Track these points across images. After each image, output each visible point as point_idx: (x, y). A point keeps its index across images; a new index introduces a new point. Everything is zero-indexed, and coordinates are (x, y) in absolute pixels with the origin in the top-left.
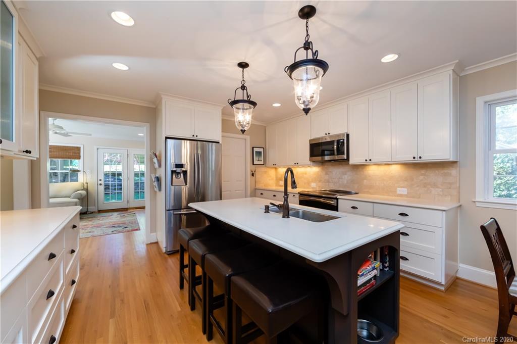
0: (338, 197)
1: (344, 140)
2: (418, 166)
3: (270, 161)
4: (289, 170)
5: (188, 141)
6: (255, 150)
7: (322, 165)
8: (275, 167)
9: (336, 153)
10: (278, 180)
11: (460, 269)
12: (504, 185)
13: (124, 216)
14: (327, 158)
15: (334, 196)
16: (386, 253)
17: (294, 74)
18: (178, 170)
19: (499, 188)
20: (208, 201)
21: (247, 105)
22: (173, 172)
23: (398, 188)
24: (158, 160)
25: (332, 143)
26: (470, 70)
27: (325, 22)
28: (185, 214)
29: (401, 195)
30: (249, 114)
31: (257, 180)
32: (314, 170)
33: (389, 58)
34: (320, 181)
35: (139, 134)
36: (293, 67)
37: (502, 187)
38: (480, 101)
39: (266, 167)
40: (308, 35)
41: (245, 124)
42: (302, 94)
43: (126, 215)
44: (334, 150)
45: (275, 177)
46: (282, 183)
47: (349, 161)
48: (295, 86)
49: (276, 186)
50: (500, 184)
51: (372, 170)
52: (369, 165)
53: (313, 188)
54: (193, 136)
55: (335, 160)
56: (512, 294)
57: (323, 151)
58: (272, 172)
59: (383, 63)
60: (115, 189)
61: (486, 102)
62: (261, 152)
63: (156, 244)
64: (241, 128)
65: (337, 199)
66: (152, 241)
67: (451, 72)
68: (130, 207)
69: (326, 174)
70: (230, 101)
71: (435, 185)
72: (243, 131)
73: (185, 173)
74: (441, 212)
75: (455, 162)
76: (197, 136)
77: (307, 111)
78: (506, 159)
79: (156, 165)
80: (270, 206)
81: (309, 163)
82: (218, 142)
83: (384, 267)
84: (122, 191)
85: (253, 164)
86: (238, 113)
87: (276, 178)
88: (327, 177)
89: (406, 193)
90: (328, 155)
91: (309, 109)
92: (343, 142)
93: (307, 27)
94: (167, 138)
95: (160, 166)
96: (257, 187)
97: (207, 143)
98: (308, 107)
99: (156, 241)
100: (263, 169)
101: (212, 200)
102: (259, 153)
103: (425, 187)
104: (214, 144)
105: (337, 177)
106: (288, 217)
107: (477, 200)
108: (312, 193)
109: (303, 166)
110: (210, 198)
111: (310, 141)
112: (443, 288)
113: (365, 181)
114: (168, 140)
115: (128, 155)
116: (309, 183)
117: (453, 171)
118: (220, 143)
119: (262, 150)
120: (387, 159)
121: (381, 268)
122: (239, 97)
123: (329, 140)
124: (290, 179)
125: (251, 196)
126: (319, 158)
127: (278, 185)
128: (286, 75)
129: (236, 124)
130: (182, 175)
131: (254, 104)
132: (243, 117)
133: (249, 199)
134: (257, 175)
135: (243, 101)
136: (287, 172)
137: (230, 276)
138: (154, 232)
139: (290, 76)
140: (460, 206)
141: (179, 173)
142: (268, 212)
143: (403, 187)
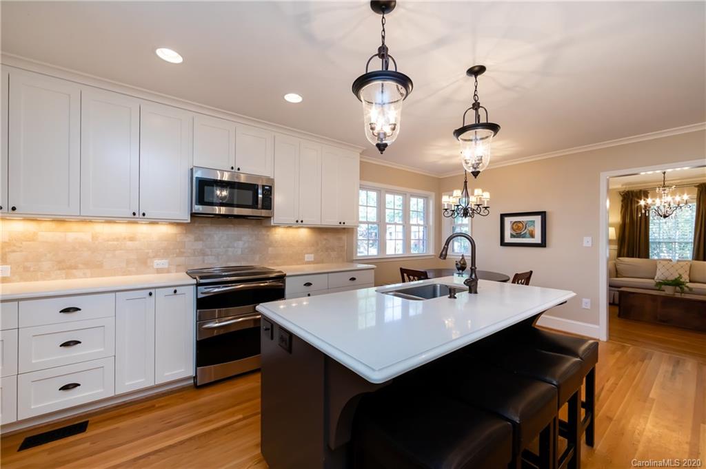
1: (271, 187)
9: (260, 206)
23: (306, 256)
29: (309, 263)
65: (285, 277)
67: (358, 155)
71: (333, 250)
75: (345, 229)
89: (313, 260)
92: (270, 191)
105: (223, 245)
113: (270, 249)
117: (343, 236)
120: (317, 221)
143: (311, 253)
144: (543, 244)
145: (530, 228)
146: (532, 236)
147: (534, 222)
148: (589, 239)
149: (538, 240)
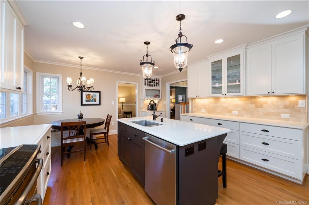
144: (99, 104)
145: (95, 98)
146: (95, 101)
147: (96, 95)
148: (114, 102)
149: (97, 102)
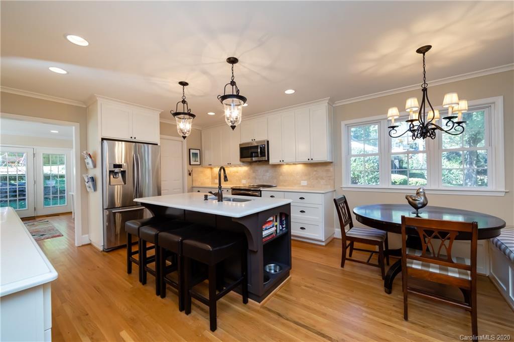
0: (261, 189)
1: (265, 145)
2: (312, 165)
3: (206, 161)
4: (222, 168)
5: (123, 143)
6: (192, 151)
7: (250, 165)
8: (210, 166)
9: (259, 155)
10: (213, 178)
11: (336, 232)
12: (374, 179)
13: (33, 224)
14: (254, 159)
15: (258, 189)
16: (284, 219)
17: (224, 102)
18: (117, 170)
19: (371, 181)
20: (145, 197)
21: (187, 116)
22: (111, 172)
23: (302, 181)
24: (92, 161)
25: (257, 147)
26: (338, 104)
27: (244, 67)
28: (120, 212)
29: (303, 186)
30: (189, 123)
31: (194, 179)
32: (244, 169)
33: (290, 92)
34: (249, 178)
35: (52, 131)
36: (224, 97)
37: (373, 180)
38: (343, 123)
39: (202, 166)
40: (233, 76)
41: (185, 131)
42: (230, 116)
43: (35, 223)
44: (258, 153)
45: (210, 176)
46: (217, 181)
47: (269, 161)
48: (225, 111)
49: (212, 184)
50: (372, 178)
51: (285, 168)
52: (283, 165)
53: (244, 184)
54: (131, 138)
55: (259, 161)
56: (347, 235)
57: (252, 153)
58: (208, 172)
59: (287, 94)
60: (16, 195)
61: (346, 125)
62: (197, 153)
63: (89, 246)
64: (182, 135)
65: (261, 191)
66: (84, 244)
67: (327, 104)
68: (39, 215)
69: (254, 172)
70: (172, 112)
71: (322, 178)
72: (184, 137)
73: (123, 173)
74: (321, 194)
75: (332, 162)
76: (135, 138)
77: (233, 127)
78: (375, 161)
79: (91, 165)
80: (209, 194)
81: (239, 163)
82: (157, 144)
83: (283, 228)
84: (26, 197)
85: (190, 164)
86: (180, 122)
87: (212, 176)
88: (254, 175)
89: (306, 184)
90: (255, 157)
91: (235, 126)
92: (265, 147)
93: (232, 70)
94: (103, 139)
95: (95, 166)
96: (194, 185)
97: (142, 144)
98: (234, 125)
99: (89, 242)
100: (200, 169)
101: (148, 196)
102: (195, 155)
103: (317, 179)
104: (150, 145)
105: (262, 175)
106: (222, 201)
107: (343, 186)
108: (243, 188)
109: (235, 166)
110: (146, 194)
111: (240, 145)
112: (324, 244)
113: (281, 177)
114: (105, 141)
115: (34, 154)
116: (240, 180)
117: (331, 168)
118: (159, 145)
119: (198, 152)
120: (293, 160)
121: (281, 228)
122: (180, 110)
123: (256, 145)
124: (223, 176)
125: (188, 192)
126: (249, 159)
127: (213, 183)
128: (219, 101)
129: (178, 131)
130: (120, 175)
131: (193, 116)
132: (185, 125)
133: (187, 194)
134: (194, 175)
135: (184, 113)
136: (220, 170)
137: (182, 241)
138: (86, 234)
139: (222, 102)
140: (335, 191)
141: (117, 173)
142: (207, 200)
143: (305, 180)
